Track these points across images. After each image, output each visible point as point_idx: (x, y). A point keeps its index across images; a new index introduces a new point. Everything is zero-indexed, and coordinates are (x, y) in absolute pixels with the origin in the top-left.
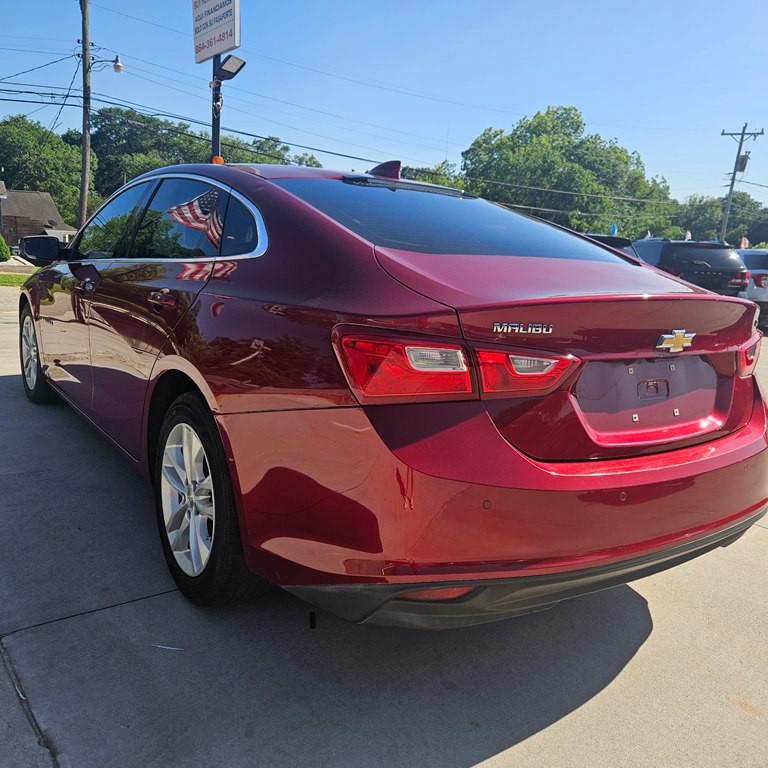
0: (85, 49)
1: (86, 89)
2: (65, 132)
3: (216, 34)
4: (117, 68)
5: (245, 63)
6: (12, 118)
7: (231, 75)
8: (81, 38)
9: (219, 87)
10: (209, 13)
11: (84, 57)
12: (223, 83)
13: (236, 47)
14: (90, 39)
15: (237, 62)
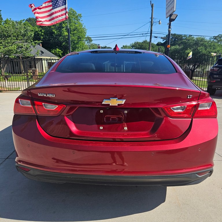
0: (152, 20)
1: (151, 31)
2: (157, 43)
3: (170, 9)
4: (160, 23)
5: (177, 15)
6: (143, 41)
7: (174, 20)
8: (151, 17)
9: (171, 24)
10: (169, 2)
11: (151, 22)
12: (171, 23)
13: (175, 11)
14: (153, 17)
15: (175, 15)
